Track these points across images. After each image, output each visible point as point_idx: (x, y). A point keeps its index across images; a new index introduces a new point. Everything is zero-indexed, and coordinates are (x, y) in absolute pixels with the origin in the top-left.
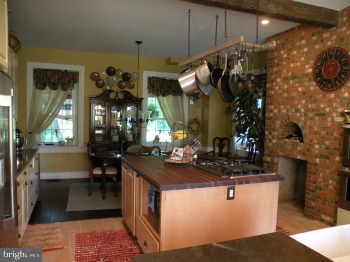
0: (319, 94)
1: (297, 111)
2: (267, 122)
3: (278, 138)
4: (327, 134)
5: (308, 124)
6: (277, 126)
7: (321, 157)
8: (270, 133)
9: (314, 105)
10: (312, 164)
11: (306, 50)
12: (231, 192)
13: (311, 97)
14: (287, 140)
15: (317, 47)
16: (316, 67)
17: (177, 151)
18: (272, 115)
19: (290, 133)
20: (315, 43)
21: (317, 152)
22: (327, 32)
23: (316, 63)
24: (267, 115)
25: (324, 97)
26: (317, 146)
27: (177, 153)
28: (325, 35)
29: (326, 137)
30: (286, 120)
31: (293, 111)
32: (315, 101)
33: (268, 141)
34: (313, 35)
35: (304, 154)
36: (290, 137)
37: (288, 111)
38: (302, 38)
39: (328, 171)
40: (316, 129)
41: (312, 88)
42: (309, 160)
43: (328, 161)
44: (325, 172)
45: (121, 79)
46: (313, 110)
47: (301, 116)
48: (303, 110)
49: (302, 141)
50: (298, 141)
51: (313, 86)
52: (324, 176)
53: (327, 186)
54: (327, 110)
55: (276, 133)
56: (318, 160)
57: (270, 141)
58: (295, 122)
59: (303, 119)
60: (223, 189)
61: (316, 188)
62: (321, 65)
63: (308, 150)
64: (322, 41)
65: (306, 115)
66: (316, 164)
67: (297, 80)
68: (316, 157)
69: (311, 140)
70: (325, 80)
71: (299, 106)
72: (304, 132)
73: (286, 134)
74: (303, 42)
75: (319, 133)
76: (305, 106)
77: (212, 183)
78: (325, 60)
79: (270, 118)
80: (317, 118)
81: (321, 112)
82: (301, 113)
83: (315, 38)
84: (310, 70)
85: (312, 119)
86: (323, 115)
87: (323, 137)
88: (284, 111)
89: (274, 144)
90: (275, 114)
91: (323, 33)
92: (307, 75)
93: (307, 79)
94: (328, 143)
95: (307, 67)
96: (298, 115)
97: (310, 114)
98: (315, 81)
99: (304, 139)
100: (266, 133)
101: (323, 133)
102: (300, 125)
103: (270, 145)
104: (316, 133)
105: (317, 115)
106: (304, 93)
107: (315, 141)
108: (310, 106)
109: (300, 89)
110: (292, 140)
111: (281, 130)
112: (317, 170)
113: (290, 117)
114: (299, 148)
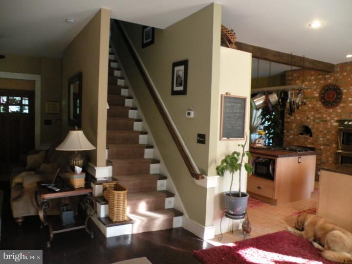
0: (323, 109)
1: (308, 118)
2: (286, 125)
3: (294, 135)
4: (328, 132)
5: (316, 126)
6: (293, 127)
7: (324, 145)
8: (288, 132)
9: (319, 116)
10: (317, 150)
11: (314, 83)
12: (300, 159)
13: (317, 111)
14: (301, 136)
15: (322, 82)
16: (321, 93)
17: (259, 141)
18: (289, 120)
19: (301, 132)
20: (321, 79)
21: (321, 142)
22: (328, 74)
23: (321, 92)
24: (285, 120)
25: (326, 111)
26: (321, 139)
27: (260, 142)
28: (327, 76)
29: (328, 133)
30: (300, 124)
31: (305, 118)
32: (320, 113)
33: (286, 136)
34: (319, 75)
35: (312, 144)
36: (302, 134)
37: (301, 118)
38: (312, 75)
39: (328, 153)
40: (320, 129)
41: (318, 105)
42: (316, 147)
43: (328, 147)
44: (327, 153)
46: (319, 118)
47: (310, 122)
48: (312, 118)
49: (311, 136)
50: (309, 136)
51: (319, 104)
52: (326, 156)
53: (327, 161)
54: (328, 118)
55: (292, 132)
56: (322, 147)
57: (288, 136)
58: (307, 125)
59: (312, 123)
60: (297, 158)
61: (321, 163)
62: (325, 93)
63: (316, 142)
64: (325, 79)
65: (314, 121)
66: (321, 149)
67: (308, 100)
68: (321, 145)
69: (318, 136)
70: (327, 102)
71: (309, 116)
72: (313, 131)
73: (299, 132)
74: (313, 78)
75: (323, 132)
76: (313, 116)
78: (327, 90)
79: (288, 122)
80: (321, 123)
81: (324, 119)
82: (311, 120)
83: (320, 77)
84: (317, 95)
85: (318, 123)
86: (325, 121)
87: (325, 134)
88: (299, 118)
89: (291, 139)
90: (292, 120)
91: (326, 74)
92: (315, 98)
93: (315, 100)
94: (328, 137)
95: (315, 93)
96: (309, 121)
97: (317, 121)
98: (320, 101)
99: (313, 135)
100: (285, 131)
101: (325, 132)
102: (310, 127)
103: (288, 139)
104: (321, 131)
105: (322, 121)
106: (313, 108)
107: (320, 136)
108: (317, 116)
109: (310, 105)
110: (304, 136)
111: (296, 130)
112: (321, 153)
113: (303, 122)
114: (309, 141)
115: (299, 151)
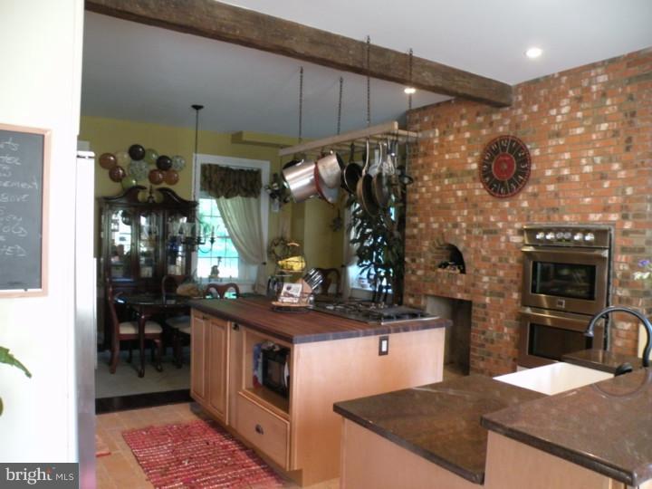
0: (488, 201)
1: (456, 225)
2: (409, 242)
3: (426, 268)
4: (500, 260)
5: (473, 245)
6: (425, 249)
7: (492, 293)
8: (413, 261)
9: (481, 218)
10: (478, 306)
11: (467, 135)
12: (384, 343)
13: (475, 206)
14: (440, 270)
15: (484, 132)
16: (482, 162)
17: (289, 288)
18: (415, 231)
19: (444, 260)
20: (481, 126)
21: (486, 287)
22: (497, 112)
23: (482, 156)
24: (408, 231)
25: (495, 206)
26: (486, 279)
27: (290, 292)
28: (496, 117)
29: (499, 264)
30: (438, 241)
31: (450, 225)
32: (482, 212)
33: (410, 272)
34: (478, 115)
35: (466, 291)
36: (444, 265)
37: (441, 226)
38: (462, 117)
39: (502, 315)
40: (484, 253)
41: (477, 192)
42: (475, 300)
43: (502, 300)
44: (499, 316)
45: (154, 167)
46: (479, 225)
47: (461, 234)
48: (464, 225)
49: (463, 271)
50: (458, 271)
51: (479, 190)
52: (496, 322)
53: (501, 336)
54: (500, 225)
55: (422, 260)
56: (487, 300)
57: (414, 272)
58: (452, 243)
59: (465, 238)
60: (373, 341)
61: (486, 340)
62: (491, 159)
63: (473, 285)
64: (491, 124)
65: (469, 232)
66: (484, 306)
67: (455, 180)
68: (485, 294)
69: (477, 270)
70: (497, 182)
71: (459, 219)
72: (466, 257)
73: (438, 262)
74: (464, 123)
75: (489, 260)
76: (468, 219)
77: (361, 331)
78: (496, 152)
79: (413, 237)
80: (485, 237)
81: (491, 228)
82: (461, 229)
83: (480, 119)
84: (475, 166)
85: (478, 238)
86: (493, 232)
87: (494, 265)
88: (435, 226)
89: (420, 277)
90: (421, 230)
91: (491, 112)
92: (470, 172)
93: (470, 178)
94: (501, 273)
95: (470, 160)
96: (457, 232)
97: (476, 231)
98: (481, 181)
99: (467, 268)
100: (406, 259)
101: (494, 259)
102: (461, 247)
103: (414, 278)
104: (485, 259)
105: (485, 232)
106: (466, 200)
107: (483, 271)
108: (475, 219)
109: (460, 193)
110: (449, 270)
111: (430, 256)
112: (486, 314)
113: (446, 235)
114: (459, 283)
115: (389, 318)
